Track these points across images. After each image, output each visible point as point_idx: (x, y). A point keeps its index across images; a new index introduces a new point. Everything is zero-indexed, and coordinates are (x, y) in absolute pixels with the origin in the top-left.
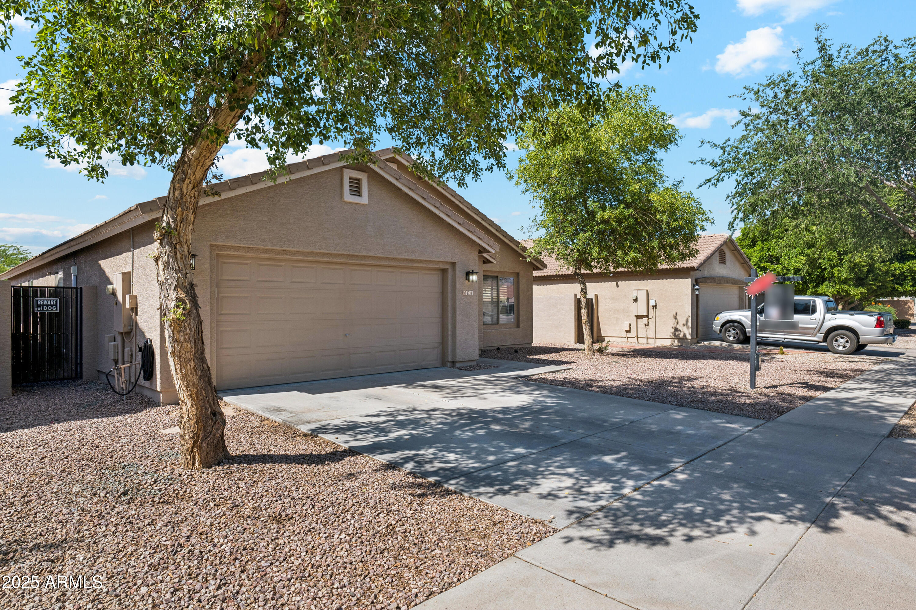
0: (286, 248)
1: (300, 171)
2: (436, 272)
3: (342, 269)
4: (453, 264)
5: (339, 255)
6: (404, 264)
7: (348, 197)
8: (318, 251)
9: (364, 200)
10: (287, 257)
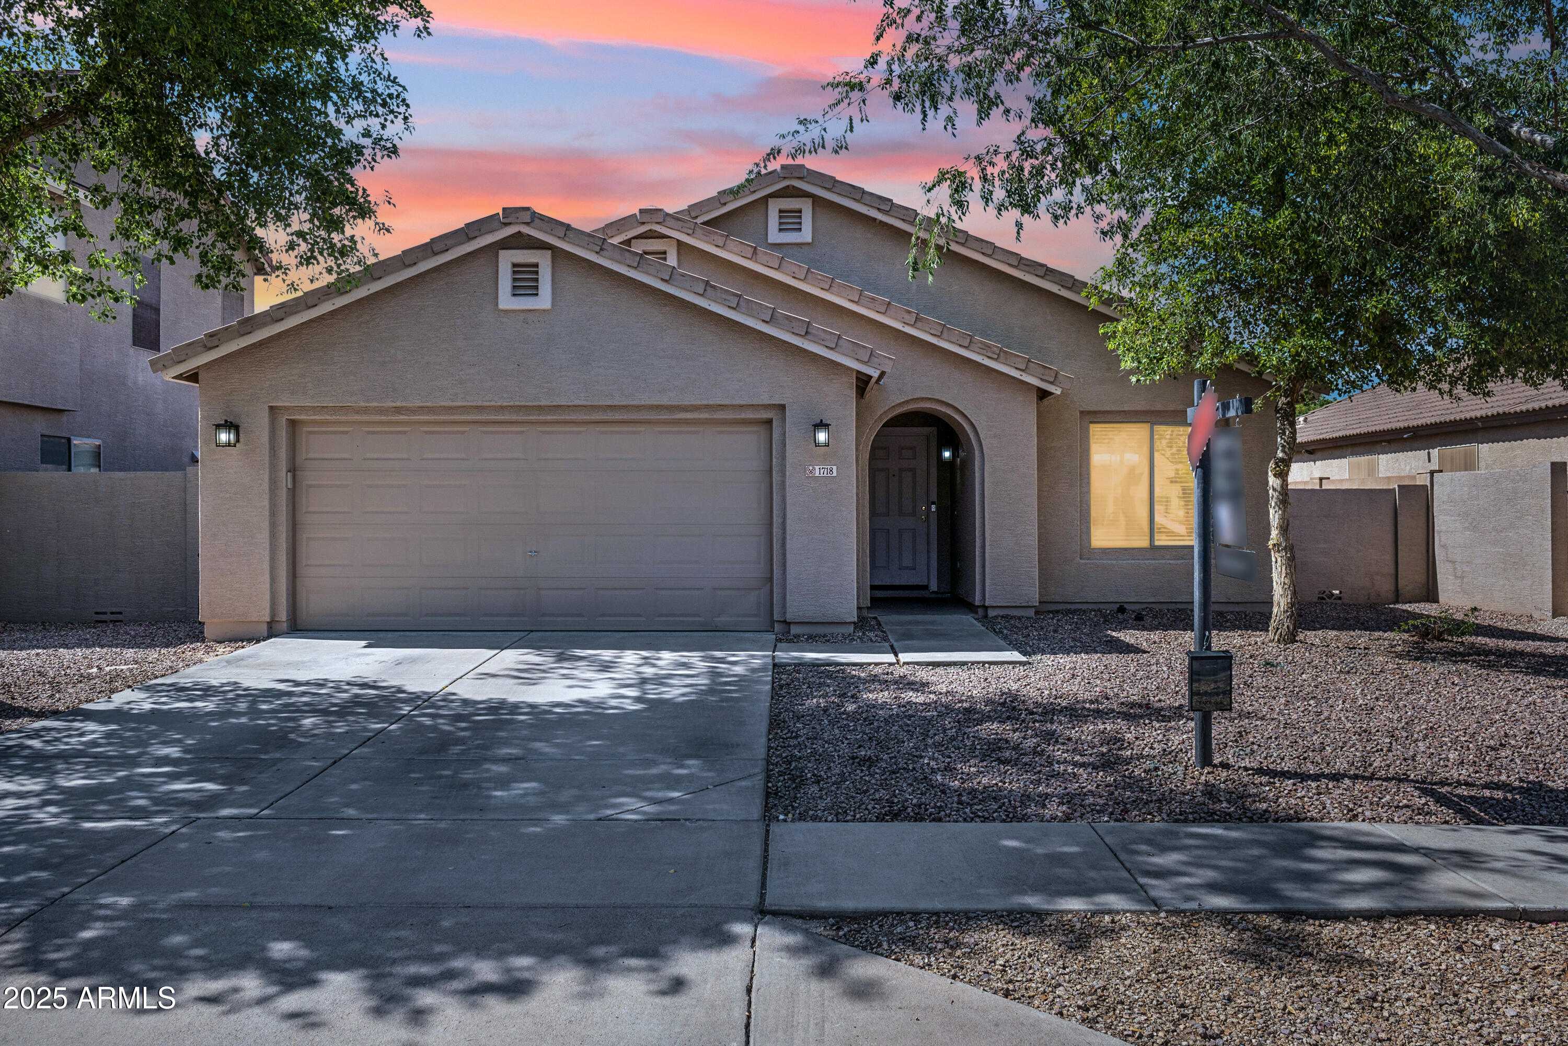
0: (398, 404)
1: (392, 273)
2: (755, 428)
3: (521, 432)
4: (782, 407)
5: (502, 408)
6: (652, 416)
7: (506, 301)
8: (449, 404)
9: (544, 301)
10: (402, 417)
